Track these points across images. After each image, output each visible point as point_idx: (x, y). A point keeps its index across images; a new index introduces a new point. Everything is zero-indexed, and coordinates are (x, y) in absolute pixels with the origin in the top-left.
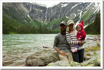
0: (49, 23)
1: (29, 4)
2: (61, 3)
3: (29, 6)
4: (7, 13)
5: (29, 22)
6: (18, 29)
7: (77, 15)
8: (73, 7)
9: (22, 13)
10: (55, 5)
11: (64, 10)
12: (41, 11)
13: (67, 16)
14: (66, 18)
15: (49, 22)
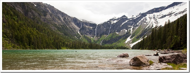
0: (99, 39)
1: (79, 22)
2: (111, 20)
3: (79, 23)
4: (60, 31)
5: (79, 38)
6: (70, 44)
7: (127, 31)
8: (123, 23)
9: (73, 31)
10: (105, 22)
11: (114, 26)
12: (91, 28)
13: (117, 32)
14: (116, 34)
15: (99, 37)
